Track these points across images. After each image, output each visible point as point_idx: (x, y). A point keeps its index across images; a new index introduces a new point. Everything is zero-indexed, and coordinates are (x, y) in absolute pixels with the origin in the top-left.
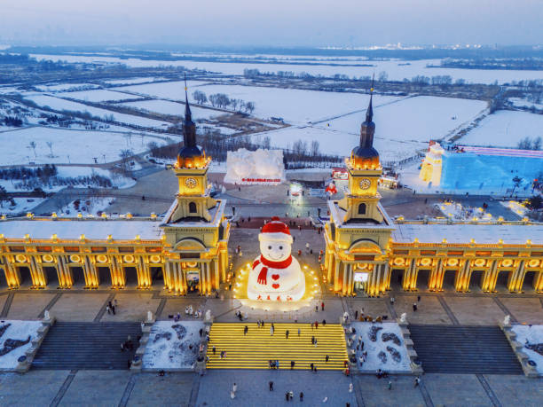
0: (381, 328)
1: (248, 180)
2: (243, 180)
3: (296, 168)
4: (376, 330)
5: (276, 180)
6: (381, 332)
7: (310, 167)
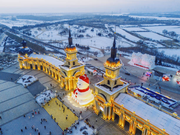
0: (87, 129)
1: (136, 65)
2: (135, 64)
3: (165, 66)
4: (85, 128)
5: (147, 68)
6: (86, 130)
7: (173, 67)
